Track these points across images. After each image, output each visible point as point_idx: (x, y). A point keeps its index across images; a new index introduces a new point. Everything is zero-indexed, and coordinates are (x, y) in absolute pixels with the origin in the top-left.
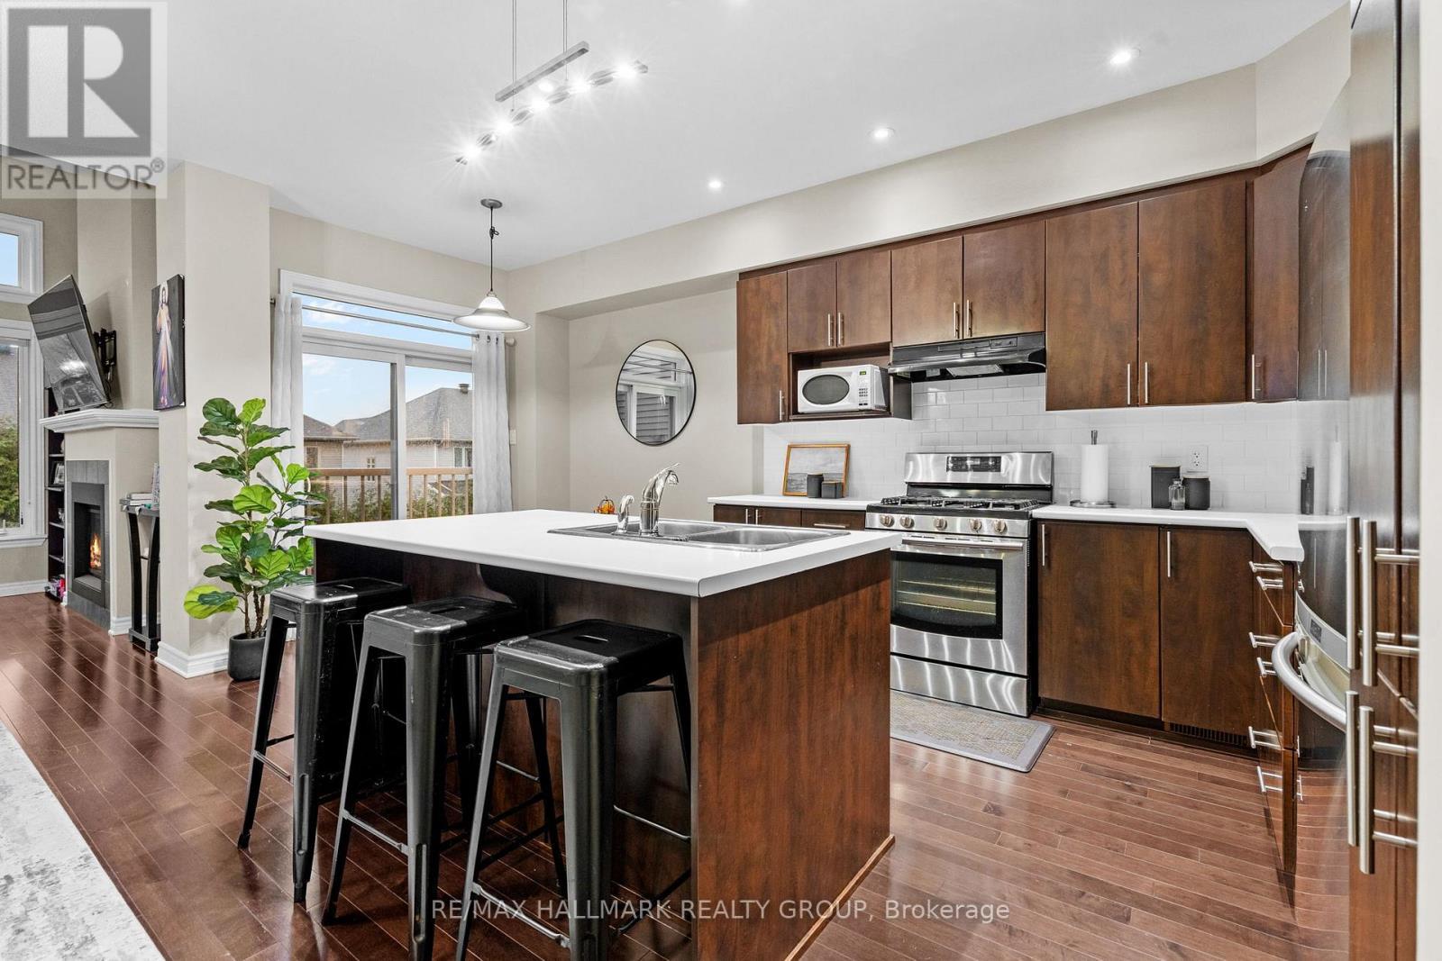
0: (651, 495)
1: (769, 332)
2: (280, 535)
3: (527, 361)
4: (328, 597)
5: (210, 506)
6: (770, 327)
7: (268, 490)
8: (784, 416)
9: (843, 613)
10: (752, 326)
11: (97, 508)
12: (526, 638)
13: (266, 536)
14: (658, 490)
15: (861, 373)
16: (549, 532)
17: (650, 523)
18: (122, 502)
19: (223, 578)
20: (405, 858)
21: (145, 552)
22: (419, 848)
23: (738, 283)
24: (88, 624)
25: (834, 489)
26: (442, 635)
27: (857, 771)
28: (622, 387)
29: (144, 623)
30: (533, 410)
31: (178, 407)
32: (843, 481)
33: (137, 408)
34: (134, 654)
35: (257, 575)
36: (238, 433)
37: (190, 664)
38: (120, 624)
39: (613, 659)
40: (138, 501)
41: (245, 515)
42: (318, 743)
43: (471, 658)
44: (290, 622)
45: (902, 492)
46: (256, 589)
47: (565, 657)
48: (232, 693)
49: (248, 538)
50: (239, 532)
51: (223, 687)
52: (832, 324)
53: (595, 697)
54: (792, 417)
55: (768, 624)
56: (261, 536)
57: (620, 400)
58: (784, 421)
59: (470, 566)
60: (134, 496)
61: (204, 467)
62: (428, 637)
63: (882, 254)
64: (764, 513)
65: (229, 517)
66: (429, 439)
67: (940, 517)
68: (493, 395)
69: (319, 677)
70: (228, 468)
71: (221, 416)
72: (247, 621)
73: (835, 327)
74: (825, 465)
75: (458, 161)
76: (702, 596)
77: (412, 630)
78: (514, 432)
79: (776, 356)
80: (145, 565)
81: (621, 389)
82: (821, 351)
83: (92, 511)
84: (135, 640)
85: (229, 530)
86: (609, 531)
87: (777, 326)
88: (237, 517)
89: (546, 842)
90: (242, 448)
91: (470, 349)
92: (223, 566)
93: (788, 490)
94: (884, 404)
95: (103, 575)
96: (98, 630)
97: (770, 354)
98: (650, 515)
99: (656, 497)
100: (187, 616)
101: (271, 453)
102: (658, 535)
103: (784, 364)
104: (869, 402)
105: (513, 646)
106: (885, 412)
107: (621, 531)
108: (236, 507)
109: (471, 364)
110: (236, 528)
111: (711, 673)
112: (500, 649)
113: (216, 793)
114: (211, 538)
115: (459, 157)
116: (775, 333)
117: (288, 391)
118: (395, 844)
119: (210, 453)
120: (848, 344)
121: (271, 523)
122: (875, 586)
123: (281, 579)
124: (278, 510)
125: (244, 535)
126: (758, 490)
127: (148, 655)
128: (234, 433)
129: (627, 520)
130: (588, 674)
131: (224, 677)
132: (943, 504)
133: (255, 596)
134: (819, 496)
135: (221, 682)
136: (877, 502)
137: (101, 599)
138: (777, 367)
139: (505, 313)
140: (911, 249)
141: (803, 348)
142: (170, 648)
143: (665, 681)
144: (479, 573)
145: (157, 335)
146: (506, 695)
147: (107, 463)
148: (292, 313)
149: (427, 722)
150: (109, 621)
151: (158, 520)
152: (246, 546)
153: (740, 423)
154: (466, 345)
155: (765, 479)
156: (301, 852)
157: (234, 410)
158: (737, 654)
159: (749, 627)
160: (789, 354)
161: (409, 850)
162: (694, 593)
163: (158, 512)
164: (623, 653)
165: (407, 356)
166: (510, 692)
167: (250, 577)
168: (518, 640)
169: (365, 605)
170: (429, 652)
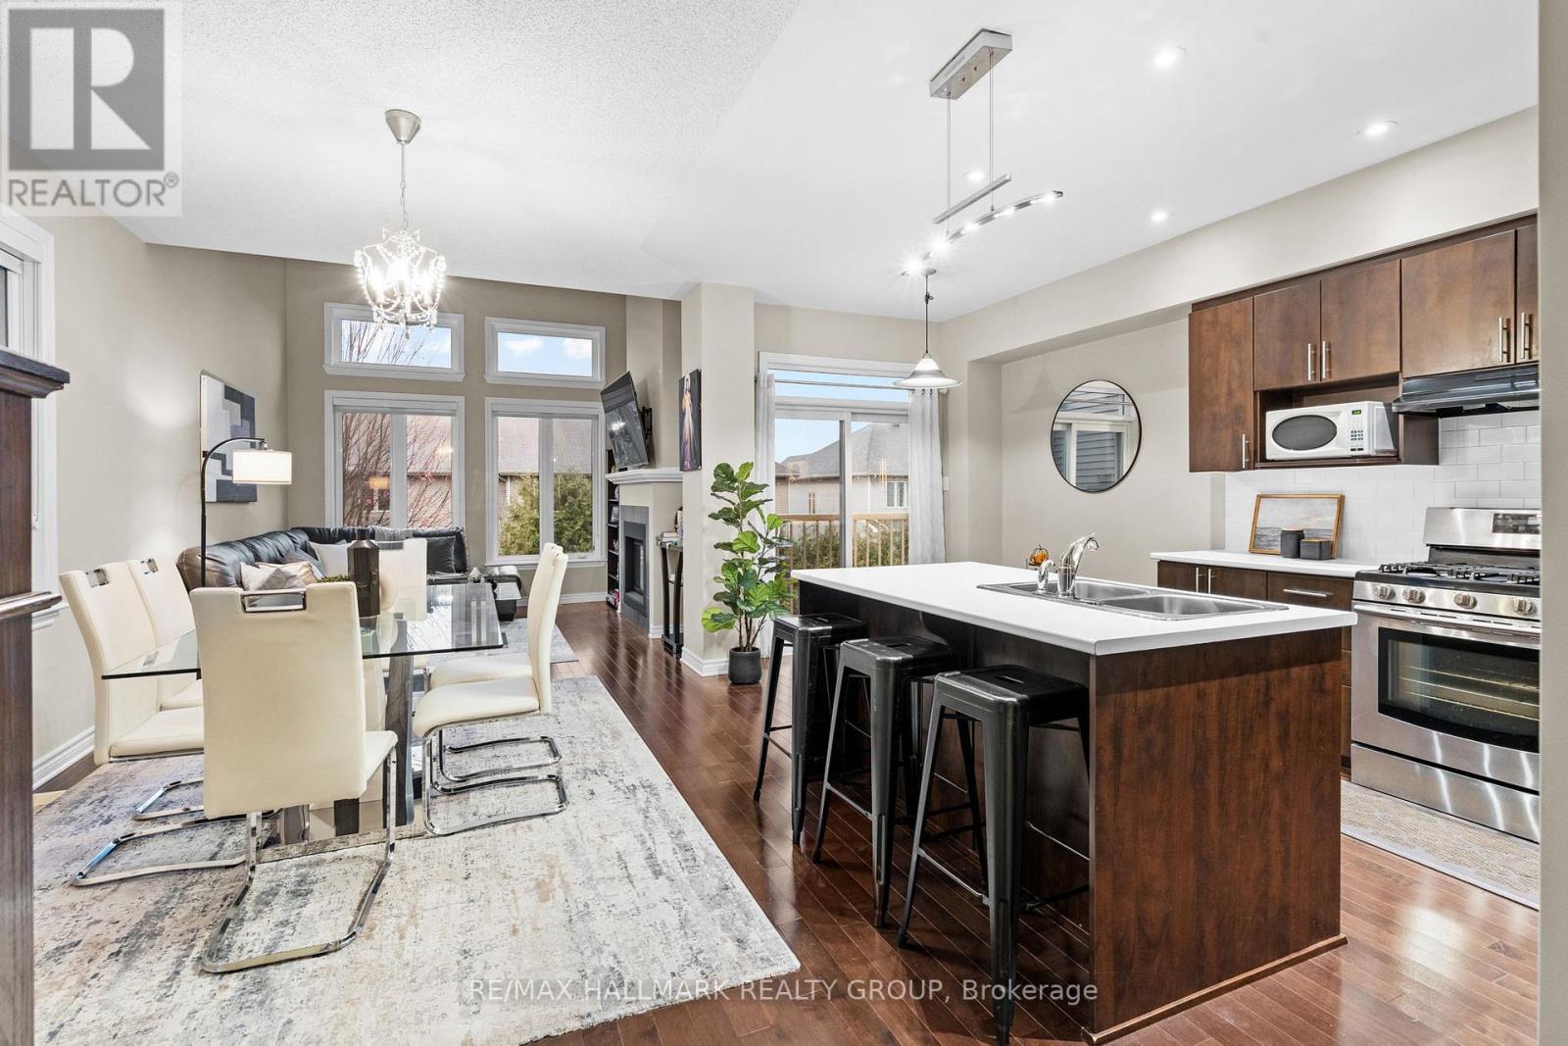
0: (1068, 561)
1: (1229, 368)
2: (763, 570)
3: (960, 408)
4: (812, 626)
5: (717, 546)
6: (1230, 363)
7: (754, 535)
8: (1248, 463)
9: (1268, 688)
10: (1209, 362)
11: (641, 542)
12: (958, 673)
13: (754, 571)
14: (1076, 557)
15: (1353, 412)
16: (978, 587)
17: (1066, 587)
18: (657, 539)
19: (726, 603)
20: (870, 823)
21: (672, 577)
22: (880, 817)
23: (1190, 315)
24: (636, 629)
25: (1317, 549)
26: (896, 663)
27: (1287, 850)
28: (1060, 426)
29: (671, 631)
30: (965, 456)
31: (696, 469)
32: (1332, 539)
33: (667, 467)
34: (665, 654)
35: (747, 602)
36: (735, 489)
37: (705, 667)
38: (655, 631)
39: (1025, 696)
40: (670, 538)
41: (740, 554)
42: (807, 733)
43: (914, 685)
44: (786, 642)
45: (1422, 556)
46: (747, 613)
47: (988, 690)
48: (731, 692)
49: (742, 573)
50: (736, 567)
51: (724, 688)
52: (1314, 355)
53: (1010, 723)
54: (1258, 465)
55: (1170, 686)
56: (751, 571)
57: (1057, 442)
58: (1248, 468)
59: (915, 612)
60: (665, 535)
61: (713, 516)
62: (885, 664)
63: (1386, 265)
64: (1219, 573)
65: (728, 555)
66: (864, 473)
67: (1465, 593)
68: (928, 440)
69: (808, 685)
70: (731, 517)
71: (726, 477)
72: (741, 637)
73: (1317, 359)
74: (1307, 519)
75: (903, 274)
76: (1098, 654)
77: (875, 658)
78: (946, 478)
79: (1238, 396)
80: (672, 588)
81: (1057, 428)
82: (1300, 387)
83: (636, 543)
84: (666, 644)
85: (730, 566)
86: (1030, 589)
87: (1241, 362)
88: (734, 556)
89: (974, 849)
90: (737, 501)
91: (906, 401)
92: (725, 593)
93: (1257, 545)
94: (1391, 447)
95: (644, 594)
96: (642, 634)
97: (1230, 393)
98: (1068, 577)
99: (1073, 563)
100: (702, 628)
101: (756, 505)
102: (1074, 598)
103: (1249, 403)
104: (1365, 447)
105: (948, 677)
106: (1392, 458)
107: (1040, 592)
108: (735, 548)
109: (907, 415)
110: (734, 564)
111: (1109, 720)
112: (939, 678)
113: (734, 761)
114: (716, 571)
115: (903, 271)
116: (1236, 368)
117: (765, 450)
118: (864, 812)
119: (718, 505)
120: (1336, 377)
121: (757, 561)
122: (1315, 666)
123: (763, 607)
124: (761, 551)
125: (740, 570)
126: (1217, 545)
127: (675, 656)
128: (732, 489)
129: (1047, 581)
130: (1005, 705)
131: (725, 679)
132: (1472, 576)
133: (746, 618)
134: (1297, 555)
135: (723, 683)
136: (1374, 568)
137: (642, 610)
138: (1240, 408)
139: (940, 373)
140: (1432, 255)
141: (1274, 383)
142: (689, 652)
143: (1073, 722)
144: (921, 618)
145: (682, 414)
146: (943, 714)
147: (648, 508)
148: (768, 387)
149: (885, 727)
150: (648, 627)
151: (681, 554)
152: (741, 579)
153: (1192, 470)
154: (903, 398)
155: (1227, 532)
156: (797, 809)
157: (733, 472)
158: (1135, 707)
159: (1149, 687)
160: (1255, 392)
161: (873, 817)
162: (1091, 651)
163: (682, 548)
164: (1034, 694)
165: (853, 413)
166: (946, 712)
167: (743, 603)
168: (952, 674)
169: (840, 636)
170: (886, 674)
